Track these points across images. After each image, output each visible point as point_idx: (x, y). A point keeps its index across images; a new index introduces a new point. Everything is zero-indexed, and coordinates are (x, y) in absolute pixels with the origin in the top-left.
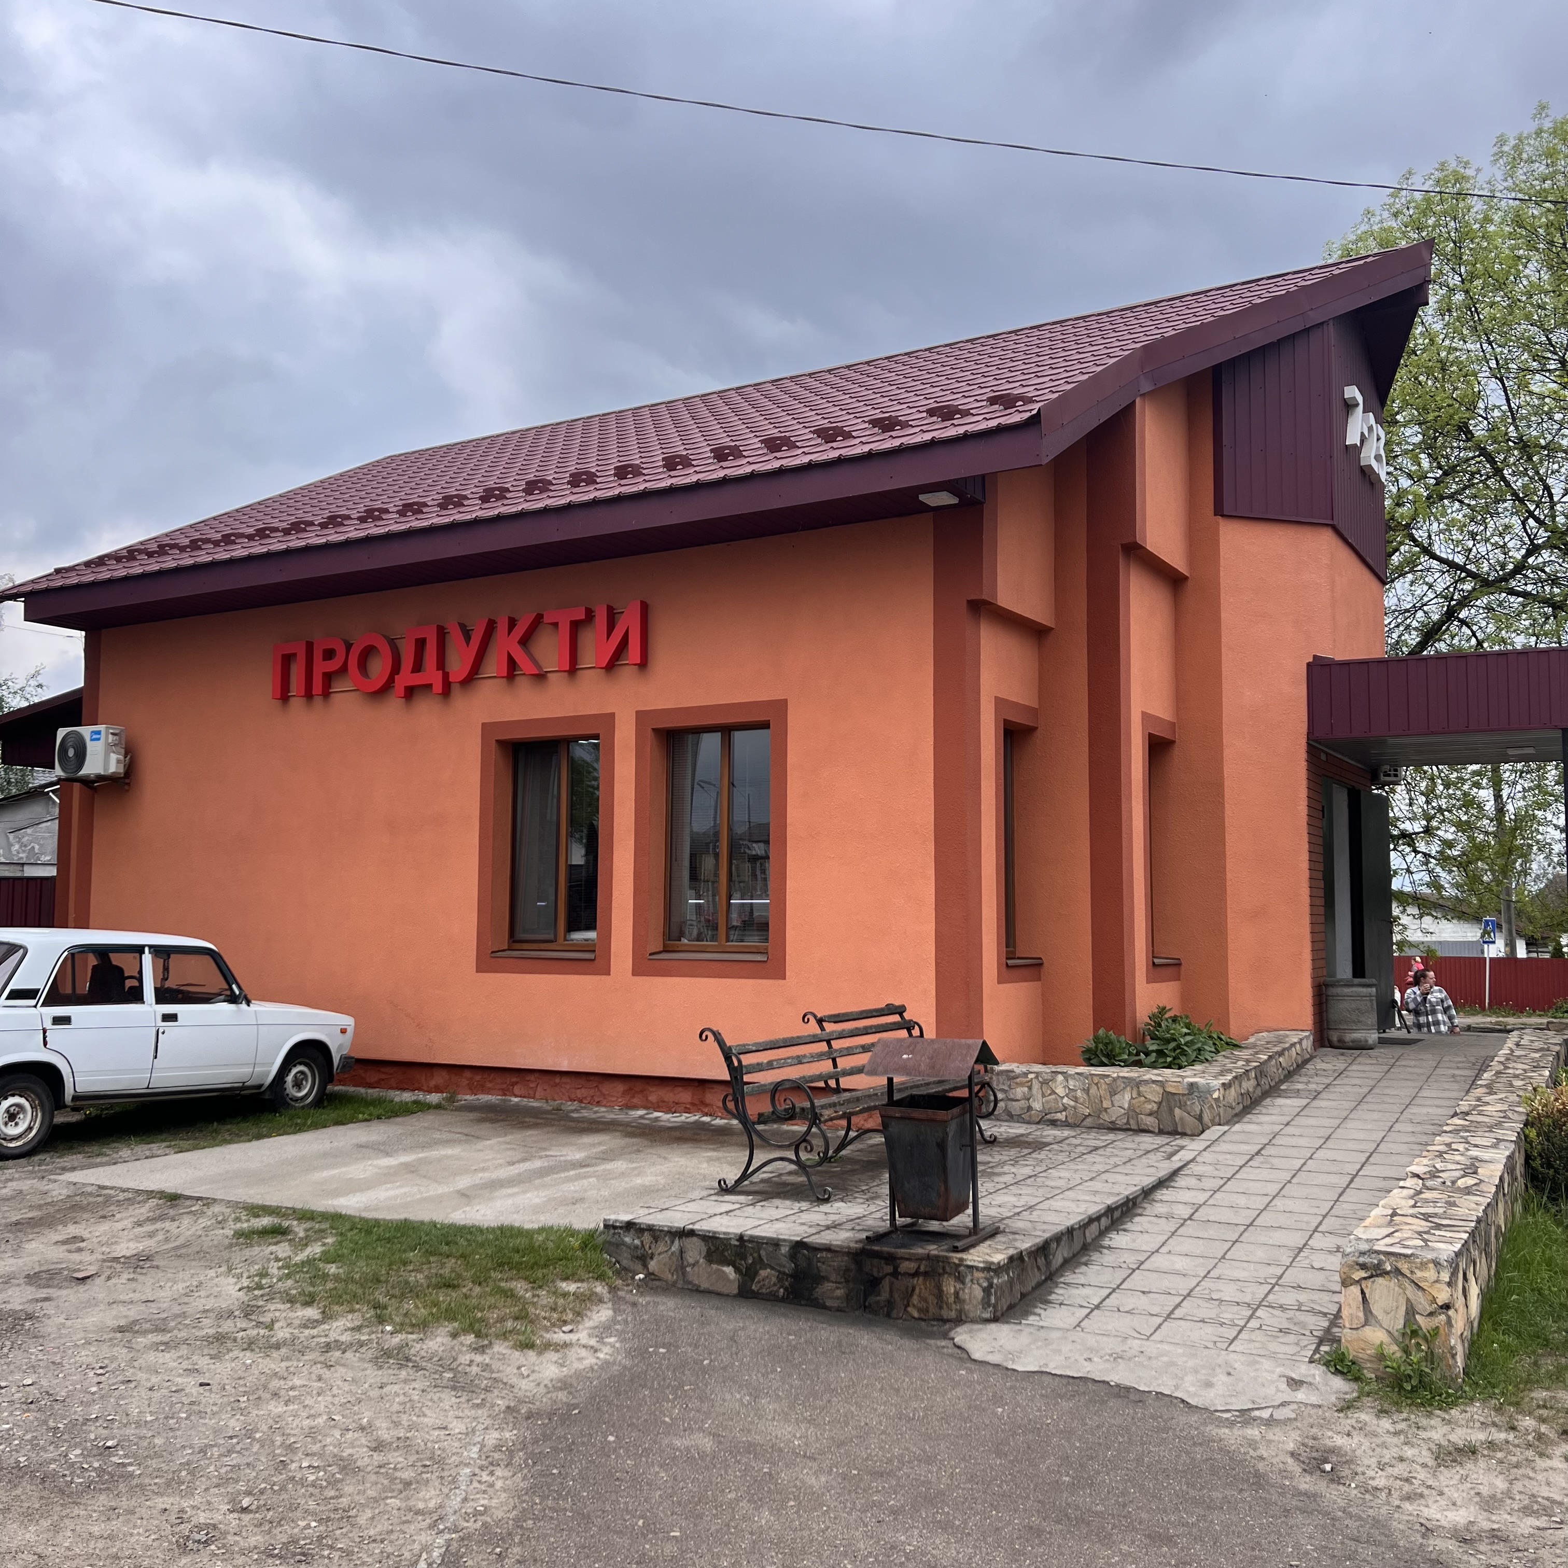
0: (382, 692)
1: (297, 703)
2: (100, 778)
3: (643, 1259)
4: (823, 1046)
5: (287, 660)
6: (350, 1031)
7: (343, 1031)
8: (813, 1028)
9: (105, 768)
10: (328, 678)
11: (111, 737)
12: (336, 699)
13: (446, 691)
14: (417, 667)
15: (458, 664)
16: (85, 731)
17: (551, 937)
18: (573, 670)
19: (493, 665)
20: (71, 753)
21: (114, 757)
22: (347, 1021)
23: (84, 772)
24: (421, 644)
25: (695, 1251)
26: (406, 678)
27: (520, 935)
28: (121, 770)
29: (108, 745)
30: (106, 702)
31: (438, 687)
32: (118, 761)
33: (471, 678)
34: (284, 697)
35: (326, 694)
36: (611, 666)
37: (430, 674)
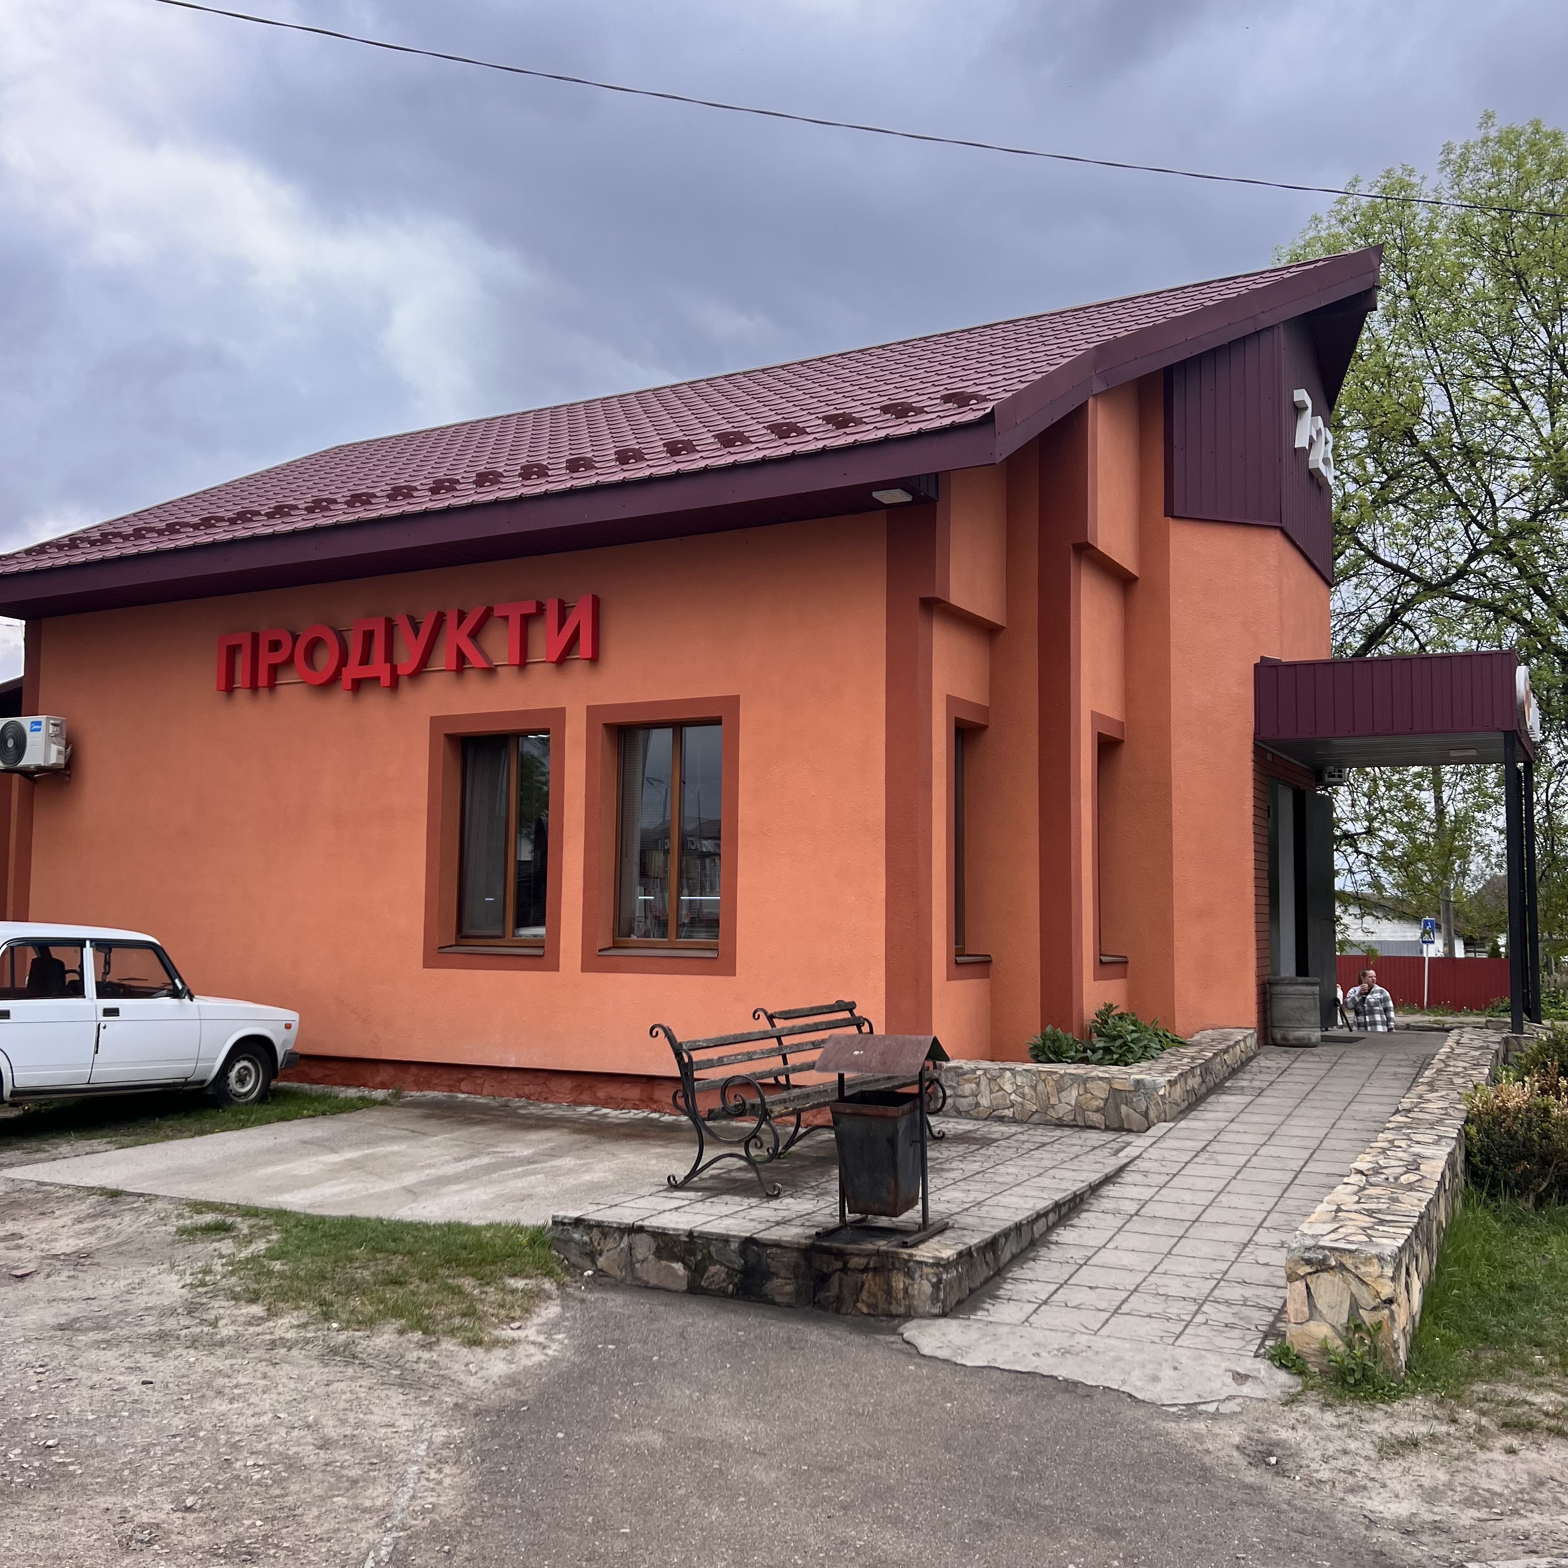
0: (328, 684)
1: (242, 695)
2: (40, 769)
3: (592, 1255)
4: (774, 1043)
5: (232, 651)
6: (295, 1026)
7: (288, 1027)
8: (763, 1024)
9: (46, 758)
10: (274, 670)
11: (51, 728)
12: (282, 691)
13: (394, 684)
14: (365, 660)
15: (406, 657)
16: (25, 721)
17: (499, 932)
18: (523, 664)
19: (442, 658)
20: (10, 744)
21: (54, 748)
22: (292, 1016)
23: (22, 763)
24: (369, 636)
25: (644, 1247)
26: (353, 671)
27: (467, 931)
28: (62, 761)
29: (49, 736)
30: (47, 691)
31: (386, 680)
32: (59, 753)
33: (419, 672)
34: (229, 688)
35: (272, 686)
36: (562, 660)
37: (378, 667)
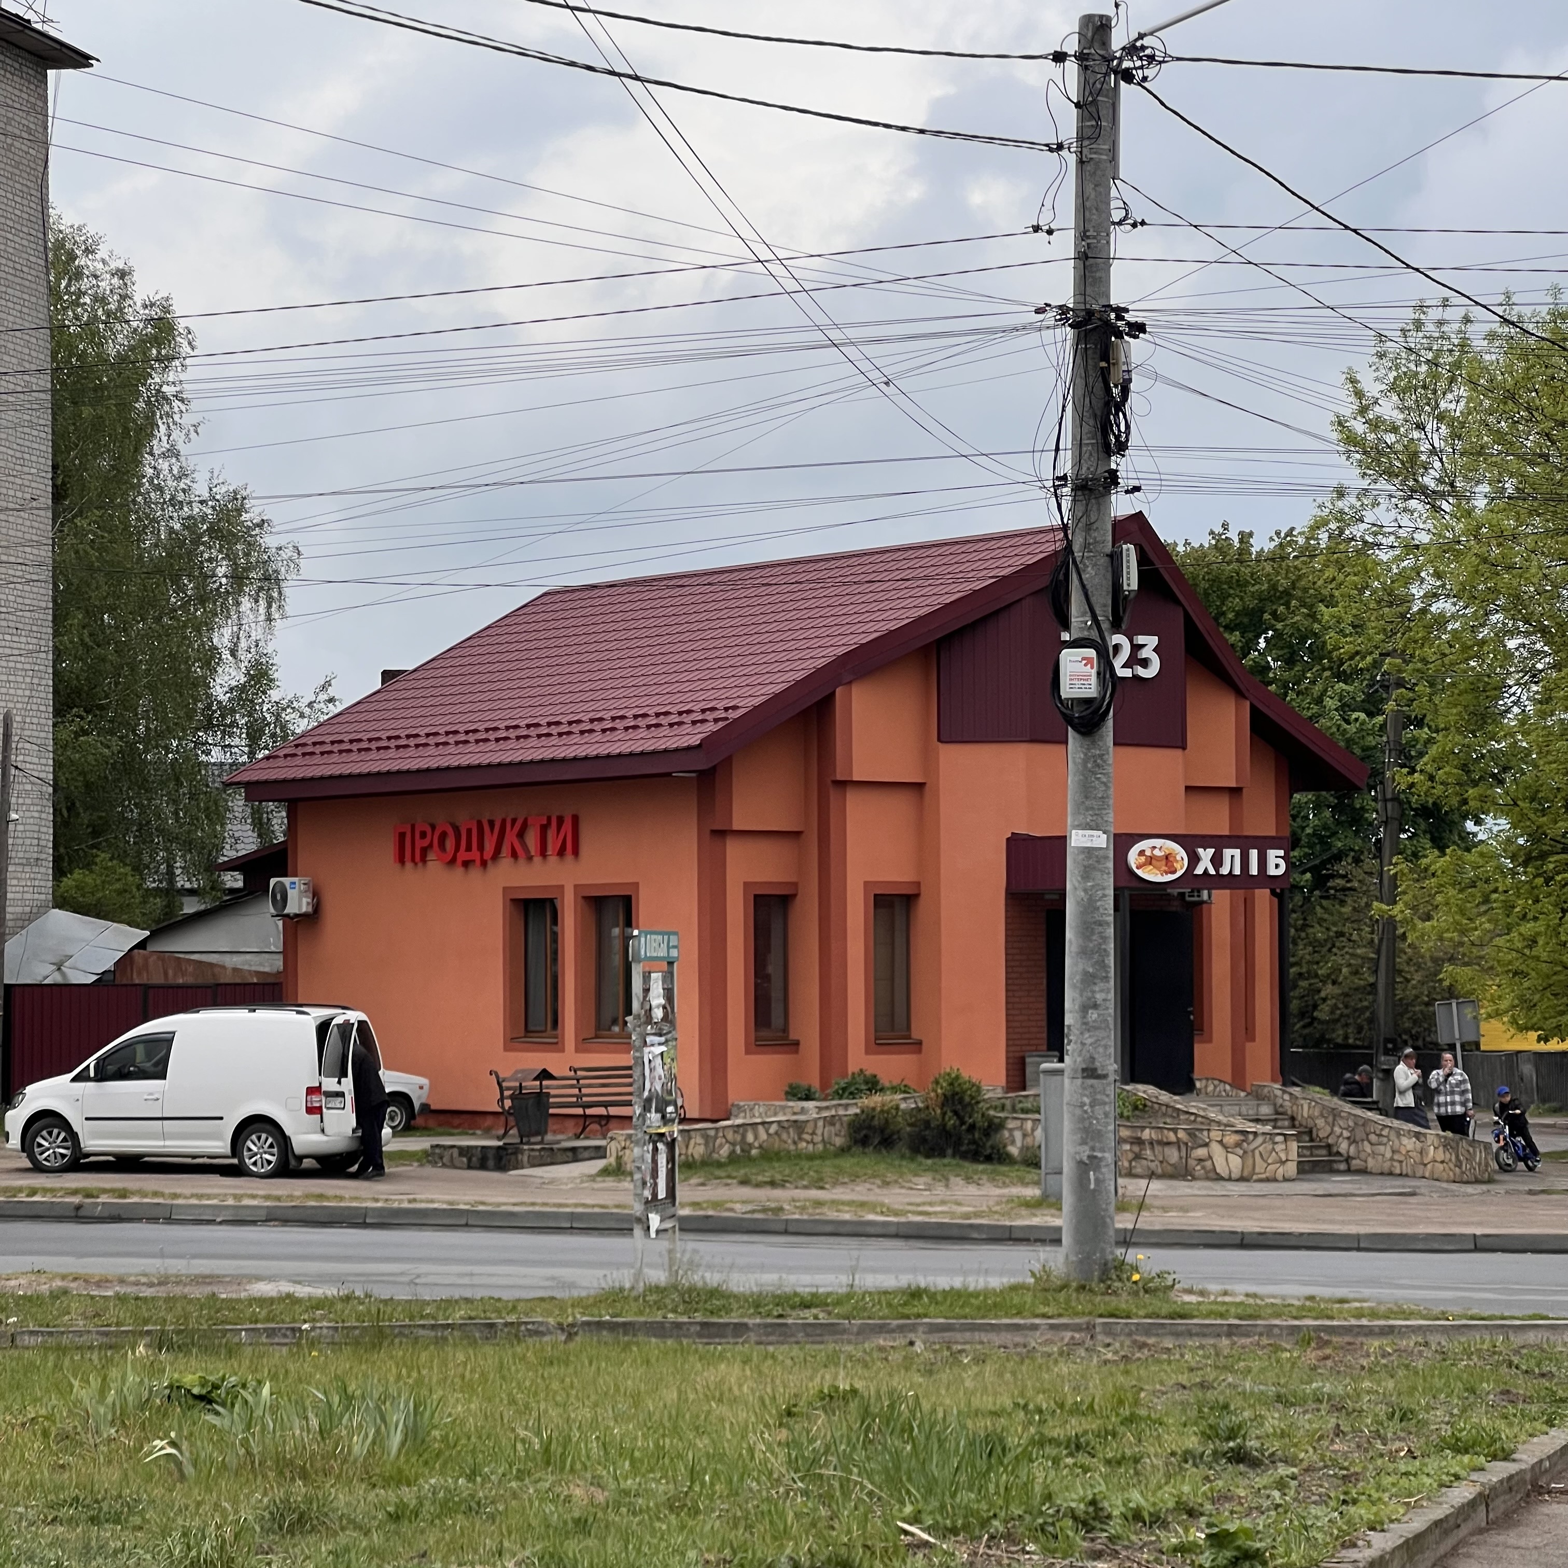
0: (452, 862)
1: (409, 865)
2: (297, 915)
4: (575, 1082)
5: (402, 836)
6: (426, 1088)
7: (421, 1088)
8: (572, 1073)
9: (300, 906)
10: (424, 851)
11: (302, 887)
12: (430, 864)
13: (484, 864)
14: (469, 848)
15: (489, 847)
16: (286, 881)
17: (543, 1028)
18: (543, 853)
19: (505, 850)
20: (279, 897)
21: (305, 900)
22: (424, 1081)
23: (286, 912)
24: (469, 831)
25: (455, 1152)
26: (463, 855)
27: (531, 1028)
28: (310, 909)
29: (300, 892)
30: (304, 857)
31: (478, 862)
32: (308, 904)
33: (496, 856)
34: (401, 860)
35: (424, 860)
36: (561, 853)
37: (475, 854)
